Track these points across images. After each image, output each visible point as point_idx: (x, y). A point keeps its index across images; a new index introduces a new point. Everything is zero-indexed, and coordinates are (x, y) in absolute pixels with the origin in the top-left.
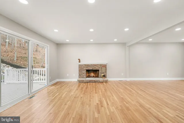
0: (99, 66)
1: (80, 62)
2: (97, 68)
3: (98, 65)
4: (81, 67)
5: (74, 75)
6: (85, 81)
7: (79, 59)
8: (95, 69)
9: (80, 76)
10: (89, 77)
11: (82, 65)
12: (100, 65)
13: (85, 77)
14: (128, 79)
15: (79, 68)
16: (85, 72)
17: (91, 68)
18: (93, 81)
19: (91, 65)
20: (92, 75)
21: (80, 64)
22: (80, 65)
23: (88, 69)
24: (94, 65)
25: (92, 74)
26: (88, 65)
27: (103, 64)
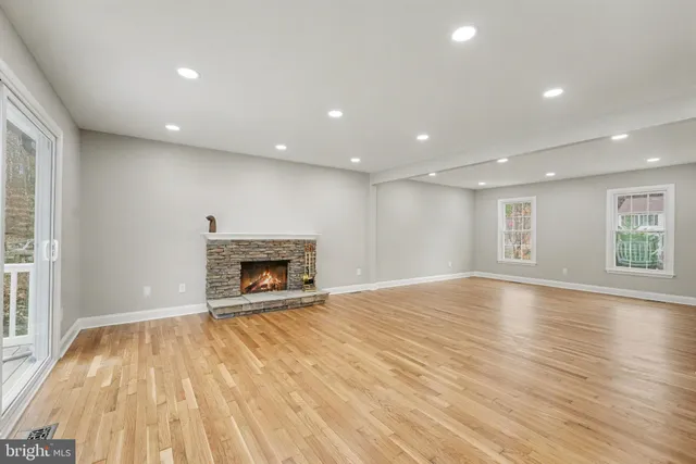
0: (293, 247)
1: (213, 229)
2: (284, 254)
3: (289, 241)
4: (217, 253)
5: (182, 288)
6: (250, 309)
7: (211, 219)
8: (278, 259)
9: (214, 289)
10: (254, 292)
11: (226, 243)
12: (297, 243)
13: (236, 290)
14: (373, 287)
15: (210, 254)
16: (236, 271)
17: (261, 256)
18: (281, 305)
19: (263, 241)
20: (266, 282)
21: (213, 237)
22: (211, 246)
23: (248, 258)
24: (274, 241)
25: (268, 279)
26: (250, 242)
27: (306, 238)
